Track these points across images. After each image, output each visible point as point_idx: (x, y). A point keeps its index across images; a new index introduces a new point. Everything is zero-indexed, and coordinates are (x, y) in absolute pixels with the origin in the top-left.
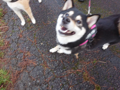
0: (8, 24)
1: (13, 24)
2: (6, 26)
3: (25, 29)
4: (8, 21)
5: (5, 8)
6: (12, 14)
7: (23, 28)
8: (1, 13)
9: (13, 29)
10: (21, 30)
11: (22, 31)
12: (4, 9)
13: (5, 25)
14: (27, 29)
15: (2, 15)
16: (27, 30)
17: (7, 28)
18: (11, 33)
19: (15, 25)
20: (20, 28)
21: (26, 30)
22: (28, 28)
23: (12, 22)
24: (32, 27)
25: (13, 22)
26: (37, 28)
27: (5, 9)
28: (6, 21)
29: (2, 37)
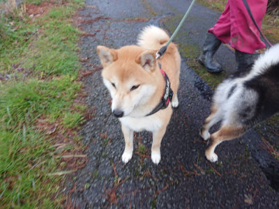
0: (89, 150)
1: (102, 151)
2: (83, 153)
3: (128, 177)
4: (91, 140)
5: (92, 104)
6: (105, 122)
7: (123, 170)
8: (81, 117)
9: (97, 166)
10: (116, 176)
11: (120, 179)
12: (89, 107)
13: (80, 151)
14: (135, 176)
15: (82, 123)
16: (134, 181)
17: (83, 161)
18: (88, 179)
19: (105, 157)
20: (115, 169)
21: (130, 179)
22: (136, 174)
23: (99, 145)
24: (148, 172)
25: (101, 146)
26: (161, 181)
27: (93, 107)
28: (87, 139)
29: (64, 187)
